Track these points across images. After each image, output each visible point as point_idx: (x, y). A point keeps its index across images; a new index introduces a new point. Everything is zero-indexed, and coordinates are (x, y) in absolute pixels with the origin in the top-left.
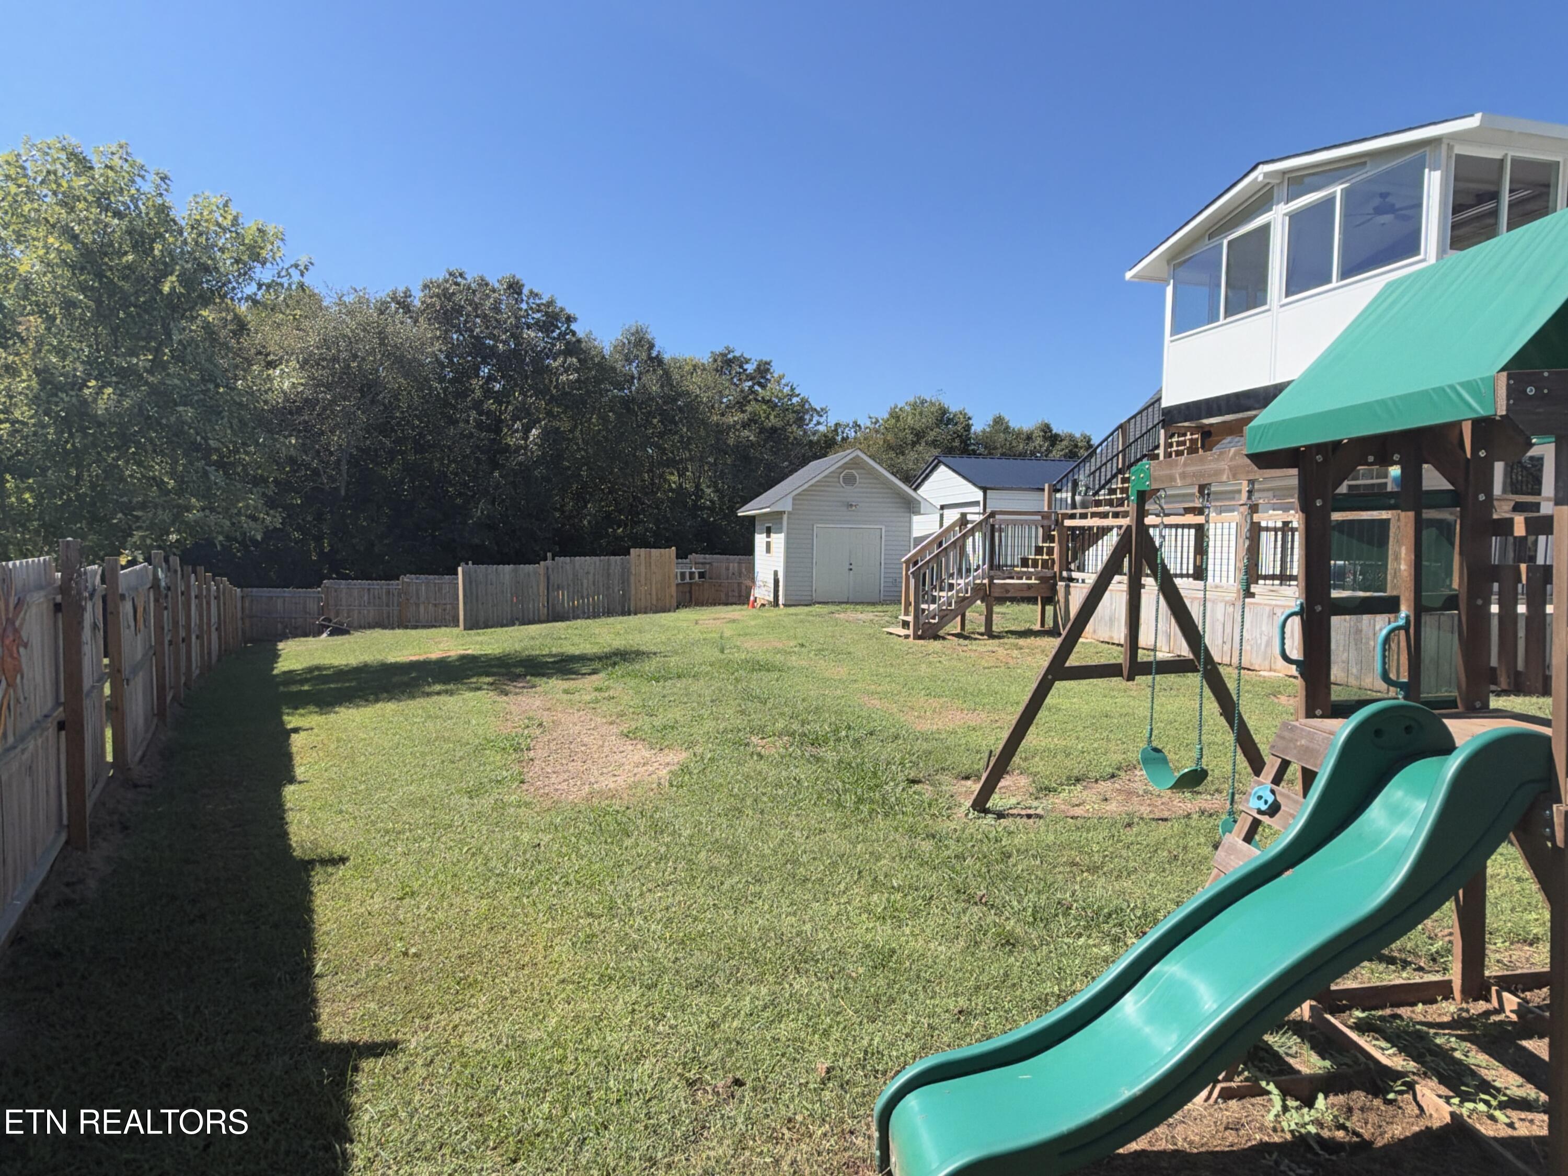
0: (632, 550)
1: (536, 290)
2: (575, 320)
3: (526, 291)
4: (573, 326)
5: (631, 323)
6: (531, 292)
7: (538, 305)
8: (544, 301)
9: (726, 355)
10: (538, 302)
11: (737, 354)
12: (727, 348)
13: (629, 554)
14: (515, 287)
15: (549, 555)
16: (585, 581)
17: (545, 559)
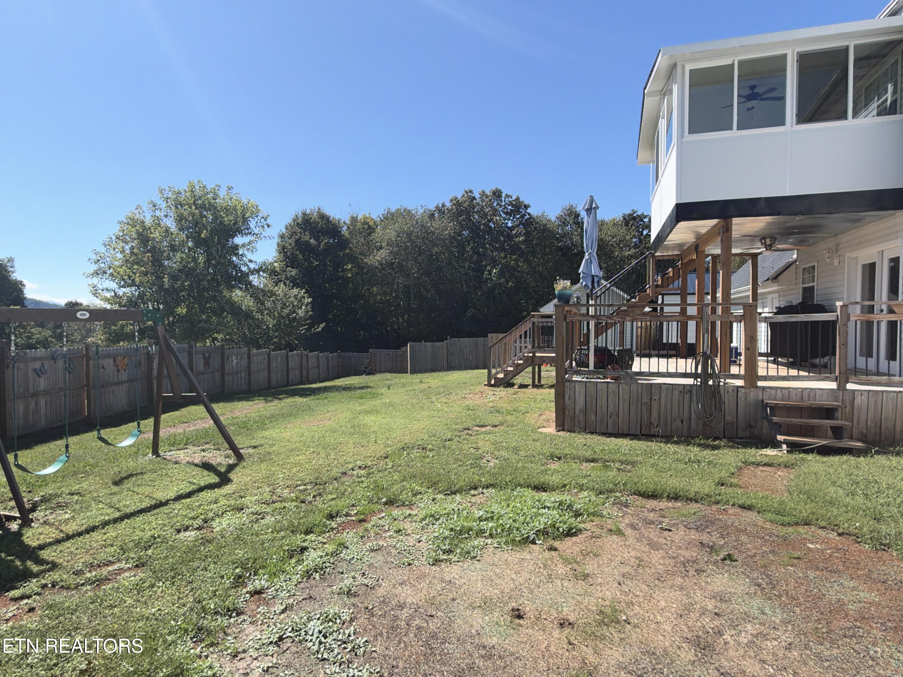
0: (489, 335)
1: (509, 194)
2: (529, 207)
3: (504, 195)
4: (529, 210)
5: (566, 204)
6: (507, 195)
7: (510, 202)
8: (514, 199)
9: (632, 214)
10: (511, 200)
11: (639, 213)
12: (633, 210)
13: (487, 336)
14: (497, 194)
15: (449, 337)
16: (465, 351)
17: (446, 339)
